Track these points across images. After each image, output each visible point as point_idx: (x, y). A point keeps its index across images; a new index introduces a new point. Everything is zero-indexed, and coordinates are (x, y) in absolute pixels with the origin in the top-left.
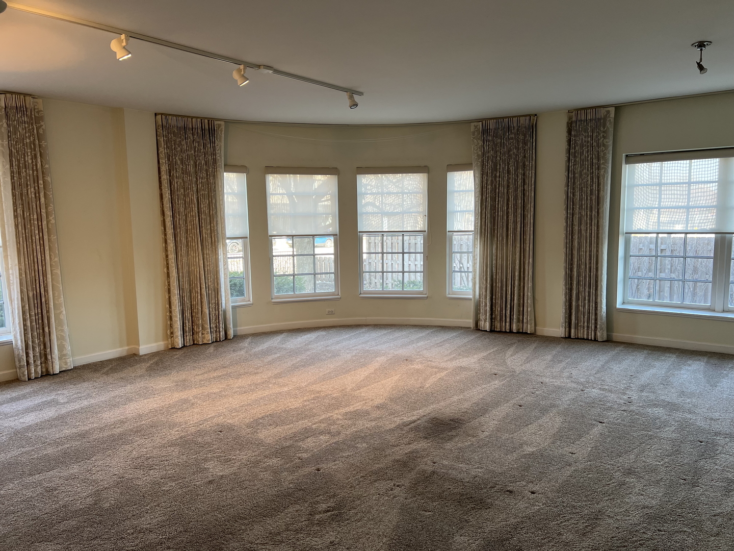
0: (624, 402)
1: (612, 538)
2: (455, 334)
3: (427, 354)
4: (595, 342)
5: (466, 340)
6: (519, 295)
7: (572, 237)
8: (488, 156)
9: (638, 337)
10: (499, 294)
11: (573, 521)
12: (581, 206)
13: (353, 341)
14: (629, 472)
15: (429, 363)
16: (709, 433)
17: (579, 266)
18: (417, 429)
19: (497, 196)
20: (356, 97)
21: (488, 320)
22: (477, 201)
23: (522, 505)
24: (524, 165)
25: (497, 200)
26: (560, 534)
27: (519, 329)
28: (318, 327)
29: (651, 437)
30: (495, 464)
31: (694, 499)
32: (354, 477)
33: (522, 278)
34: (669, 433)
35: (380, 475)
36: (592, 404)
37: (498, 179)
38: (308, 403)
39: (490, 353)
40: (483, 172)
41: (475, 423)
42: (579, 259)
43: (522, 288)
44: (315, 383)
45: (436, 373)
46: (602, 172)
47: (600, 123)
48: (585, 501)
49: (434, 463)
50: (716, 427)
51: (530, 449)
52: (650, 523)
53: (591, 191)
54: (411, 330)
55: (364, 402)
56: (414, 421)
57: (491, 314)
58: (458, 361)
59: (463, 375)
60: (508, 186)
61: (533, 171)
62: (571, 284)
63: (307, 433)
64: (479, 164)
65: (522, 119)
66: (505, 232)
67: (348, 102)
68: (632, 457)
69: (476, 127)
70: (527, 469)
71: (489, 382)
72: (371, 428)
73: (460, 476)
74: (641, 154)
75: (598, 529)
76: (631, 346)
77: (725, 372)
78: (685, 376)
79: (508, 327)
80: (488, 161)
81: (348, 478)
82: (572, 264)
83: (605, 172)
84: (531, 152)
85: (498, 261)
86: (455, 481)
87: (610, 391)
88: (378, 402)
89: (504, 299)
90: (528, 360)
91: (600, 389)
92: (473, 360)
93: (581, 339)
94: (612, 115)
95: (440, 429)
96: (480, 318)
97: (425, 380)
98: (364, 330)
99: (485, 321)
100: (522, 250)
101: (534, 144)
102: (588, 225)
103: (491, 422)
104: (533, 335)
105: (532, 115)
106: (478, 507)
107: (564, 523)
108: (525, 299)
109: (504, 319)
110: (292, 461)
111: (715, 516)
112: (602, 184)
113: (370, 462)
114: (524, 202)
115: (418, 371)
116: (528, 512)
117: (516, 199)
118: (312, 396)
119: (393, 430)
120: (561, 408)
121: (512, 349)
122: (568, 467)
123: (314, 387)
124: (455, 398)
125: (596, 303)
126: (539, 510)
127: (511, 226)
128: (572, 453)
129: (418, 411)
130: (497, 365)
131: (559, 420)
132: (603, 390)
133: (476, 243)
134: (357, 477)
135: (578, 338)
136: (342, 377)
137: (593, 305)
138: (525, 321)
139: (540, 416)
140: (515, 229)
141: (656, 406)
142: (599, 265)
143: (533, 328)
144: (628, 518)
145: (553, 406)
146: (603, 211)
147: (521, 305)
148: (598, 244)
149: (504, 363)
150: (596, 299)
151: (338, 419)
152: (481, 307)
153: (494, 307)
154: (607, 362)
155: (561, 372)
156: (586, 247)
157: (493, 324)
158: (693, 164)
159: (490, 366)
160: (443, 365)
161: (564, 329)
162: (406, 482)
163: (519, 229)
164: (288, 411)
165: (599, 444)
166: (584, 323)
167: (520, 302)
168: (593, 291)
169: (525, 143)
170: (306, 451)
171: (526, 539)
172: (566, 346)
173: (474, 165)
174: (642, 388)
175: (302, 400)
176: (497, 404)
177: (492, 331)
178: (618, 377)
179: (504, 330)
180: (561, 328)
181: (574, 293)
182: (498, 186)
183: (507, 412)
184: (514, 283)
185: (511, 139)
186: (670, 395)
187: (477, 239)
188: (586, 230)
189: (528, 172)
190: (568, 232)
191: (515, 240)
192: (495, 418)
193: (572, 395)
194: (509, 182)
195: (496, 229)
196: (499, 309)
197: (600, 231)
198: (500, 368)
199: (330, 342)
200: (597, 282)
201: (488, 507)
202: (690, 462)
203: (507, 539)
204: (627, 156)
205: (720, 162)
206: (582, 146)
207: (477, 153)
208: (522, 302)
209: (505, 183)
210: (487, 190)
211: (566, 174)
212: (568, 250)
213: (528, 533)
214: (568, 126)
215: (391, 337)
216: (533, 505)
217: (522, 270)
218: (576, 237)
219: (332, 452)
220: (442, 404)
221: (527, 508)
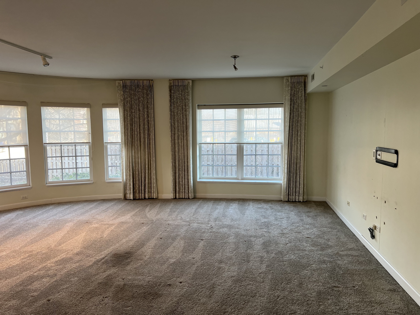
0: (209, 228)
1: (223, 295)
2: (112, 203)
3: (99, 217)
4: (188, 200)
5: (120, 206)
6: (149, 178)
7: (175, 146)
8: (127, 101)
9: (208, 194)
10: (138, 178)
11: (203, 292)
12: (178, 130)
13: (45, 215)
14: (221, 262)
15: (102, 222)
16: (248, 237)
17: (179, 161)
18: (106, 262)
19: (133, 123)
20: (48, 60)
21: (132, 193)
22: (122, 126)
23: (177, 290)
24: (148, 107)
25: (134, 125)
26: (199, 300)
27: (149, 197)
28: (16, 209)
29: (225, 243)
30: (157, 272)
31: (250, 268)
32: (75, 299)
33: (150, 169)
34: (232, 239)
35: (92, 294)
36: (195, 231)
37: (133, 114)
38: (25, 260)
39: (136, 212)
40: (124, 109)
41: (139, 252)
42: (179, 157)
43: (150, 174)
44: (26, 246)
45: (108, 228)
46: (188, 113)
47: (185, 87)
48: (206, 281)
49: (123, 279)
50: (250, 233)
51: (172, 261)
52: (236, 284)
53: (183, 122)
54: (84, 204)
55: (67, 252)
56: (103, 258)
57: (133, 190)
58: (119, 219)
59: (125, 226)
60: (139, 118)
61: (153, 111)
62: (175, 170)
63: (32, 279)
64: (122, 104)
65: (145, 82)
66: (139, 143)
67: (42, 62)
68: (220, 254)
69: (119, 83)
70: (174, 271)
71: (141, 228)
72: (77, 268)
73: (141, 283)
74: (204, 105)
75: (215, 292)
76: (206, 199)
77: (246, 207)
78: (231, 211)
79: (143, 196)
80: (127, 103)
81: (71, 301)
82: (175, 160)
83: (189, 113)
84: (151, 100)
85: (136, 160)
86: (138, 286)
87: (202, 223)
88: (75, 251)
89: (140, 181)
90: (158, 214)
91: (197, 223)
92: (128, 217)
93: (181, 198)
94: (191, 84)
95: (120, 259)
96: (127, 193)
97: (103, 232)
98: (51, 207)
99: (130, 194)
100: (149, 153)
101: (152, 96)
102: (182, 140)
103: (148, 250)
104: (157, 199)
105: (150, 80)
106: (156, 297)
107: (200, 294)
108: (152, 180)
109: (141, 192)
110: (27, 299)
111: (260, 274)
112: (188, 119)
113: (83, 288)
114: (148, 127)
115: (96, 228)
116: (181, 293)
117: (144, 125)
118: (27, 255)
119: (92, 266)
120: (182, 236)
121: (148, 208)
122: (194, 266)
123: (26, 249)
124: (124, 240)
125: (188, 179)
126: (186, 291)
127: (142, 140)
128: (193, 258)
129: (104, 252)
130: (142, 218)
131: (182, 242)
132: (199, 223)
133: (123, 150)
134: (77, 299)
135: (180, 198)
136: (45, 239)
137: (186, 180)
138: (152, 192)
139: (173, 242)
140: (145, 141)
141: (223, 227)
142: (189, 160)
143: (157, 195)
144: (226, 284)
145: (177, 235)
146: (189, 133)
147: (150, 183)
148: (187, 149)
149: (146, 217)
150: (188, 177)
151: (52, 266)
152: (127, 186)
153: (135, 186)
154: (196, 209)
155: (176, 217)
156: (182, 151)
157: (135, 195)
158: (226, 111)
159: (138, 219)
160: (111, 222)
161: (173, 194)
162: (110, 294)
163: (147, 142)
164: (11, 268)
165: (204, 251)
166: (182, 190)
167: (149, 181)
168: (186, 173)
169: (147, 95)
170: (35, 291)
171: (185, 307)
172: (175, 203)
173: (119, 105)
174: (216, 220)
175: (20, 259)
176: (148, 240)
177: (134, 199)
178: (203, 216)
179: (141, 198)
180: (171, 194)
181: (177, 175)
182: (133, 117)
183: (155, 243)
184: (146, 172)
185: (139, 92)
186: (227, 222)
187: (123, 147)
188: (182, 142)
189: (150, 110)
190: (173, 143)
191: (145, 148)
192: (149, 248)
193: (185, 228)
194: (140, 116)
195: (134, 142)
196: (138, 187)
197: (188, 143)
198: (145, 220)
199: (28, 217)
200: (188, 168)
201: (160, 296)
202: (244, 251)
203: (176, 310)
204: (198, 105)
205: (237, 110)
206: (177, 99)
207: (121, 98)
208: (150, 181)
209: (138, 116)
210: (127, 120)
211: (170, 113)
212: (173, 152)
213: (184, 304)
214: (169, 88)
215: (72, 210)
216: (183, 289)
217: (149, 164)
218: (177, 146)
219: (54, 288)
220: (117, 245)
221: (180, 291)
